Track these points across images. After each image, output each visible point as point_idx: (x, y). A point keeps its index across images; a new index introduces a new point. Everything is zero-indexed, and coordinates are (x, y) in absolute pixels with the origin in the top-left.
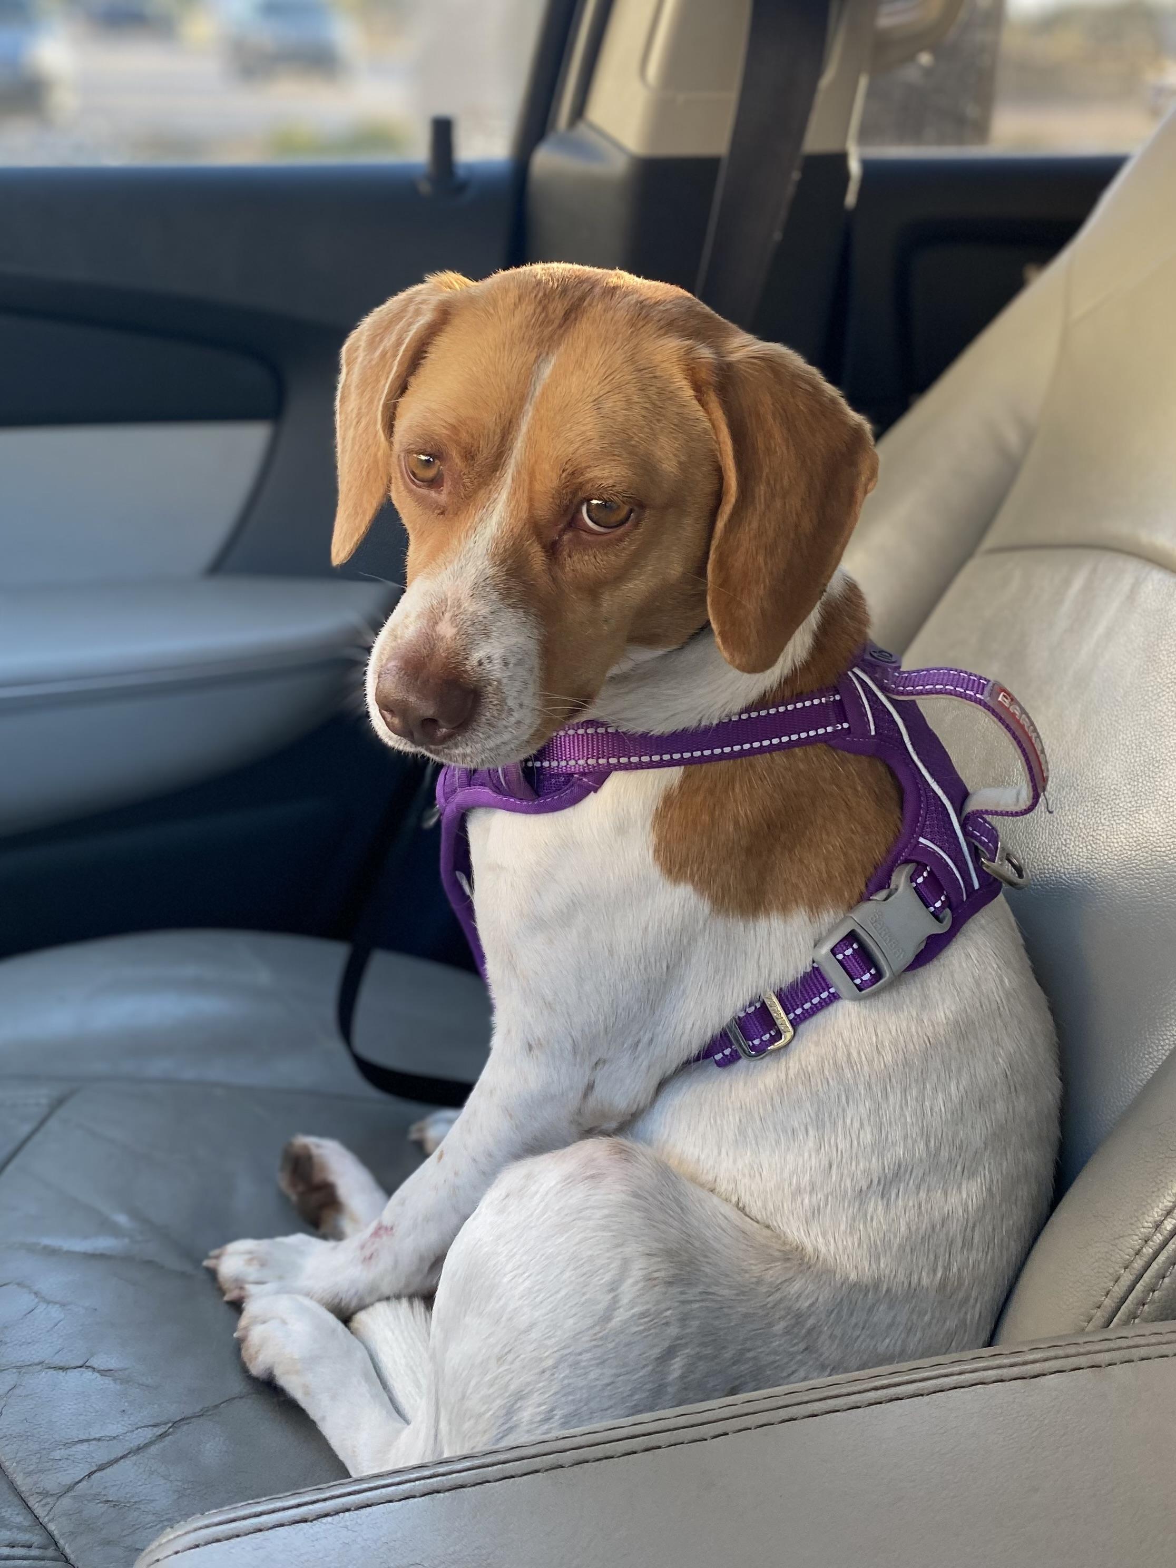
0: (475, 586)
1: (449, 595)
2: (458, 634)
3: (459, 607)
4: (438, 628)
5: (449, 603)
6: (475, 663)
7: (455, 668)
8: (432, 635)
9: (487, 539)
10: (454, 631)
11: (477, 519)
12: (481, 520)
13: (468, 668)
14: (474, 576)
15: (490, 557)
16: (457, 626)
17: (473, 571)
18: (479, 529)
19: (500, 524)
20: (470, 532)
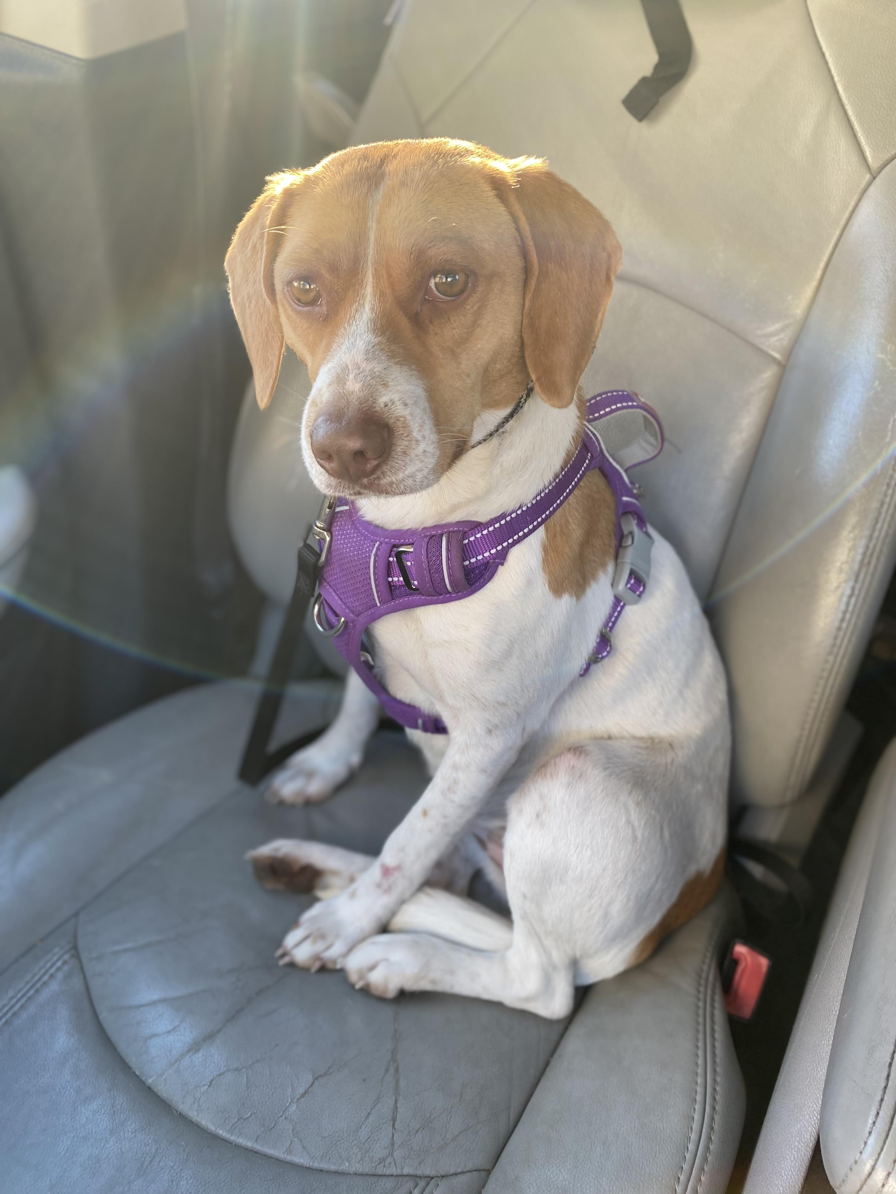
0: (367, 352)
1: (349, 362)
2: (363, 385)
3: (359, 368)
4: (347, 387)
5: (350, 367)
6: (382, 405)
7: (368, 410)
8: (343, 392)
9: (365, 321)
10: (360, 385)
11: (353, 311)
12: (357, 311)
13: (378, 409)
14: (364, 346)
15: (372, 331)
16: (361, 381)
17: (362, 342)
18: (357, 316)
19: (372, 309)
20: (351, 321)
